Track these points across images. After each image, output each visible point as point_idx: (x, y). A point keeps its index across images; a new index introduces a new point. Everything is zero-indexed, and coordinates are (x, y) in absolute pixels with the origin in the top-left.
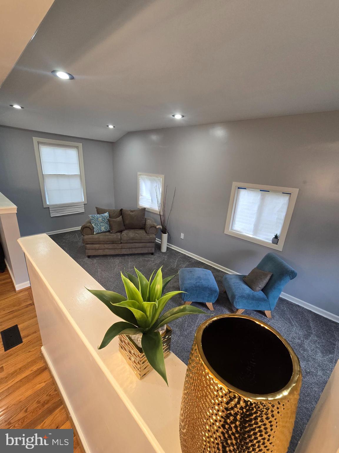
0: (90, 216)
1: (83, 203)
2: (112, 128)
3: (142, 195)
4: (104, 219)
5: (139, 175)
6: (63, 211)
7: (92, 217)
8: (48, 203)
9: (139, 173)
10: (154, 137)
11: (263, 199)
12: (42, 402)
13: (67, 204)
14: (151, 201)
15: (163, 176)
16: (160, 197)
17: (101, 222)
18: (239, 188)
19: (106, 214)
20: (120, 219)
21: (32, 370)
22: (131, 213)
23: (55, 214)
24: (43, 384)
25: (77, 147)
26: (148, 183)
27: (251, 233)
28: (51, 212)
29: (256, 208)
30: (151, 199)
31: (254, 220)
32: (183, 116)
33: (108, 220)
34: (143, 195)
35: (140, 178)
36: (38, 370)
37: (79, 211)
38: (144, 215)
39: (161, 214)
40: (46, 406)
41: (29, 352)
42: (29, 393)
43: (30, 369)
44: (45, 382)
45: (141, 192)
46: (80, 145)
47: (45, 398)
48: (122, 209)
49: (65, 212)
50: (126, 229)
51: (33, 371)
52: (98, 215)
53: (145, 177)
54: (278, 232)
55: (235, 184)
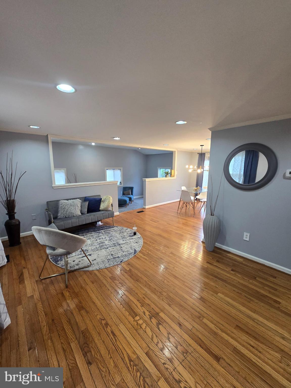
11: (114, 172)
18: (106, 170)
29: (113, 175)
54: (120, 181)
55: (106, 168)
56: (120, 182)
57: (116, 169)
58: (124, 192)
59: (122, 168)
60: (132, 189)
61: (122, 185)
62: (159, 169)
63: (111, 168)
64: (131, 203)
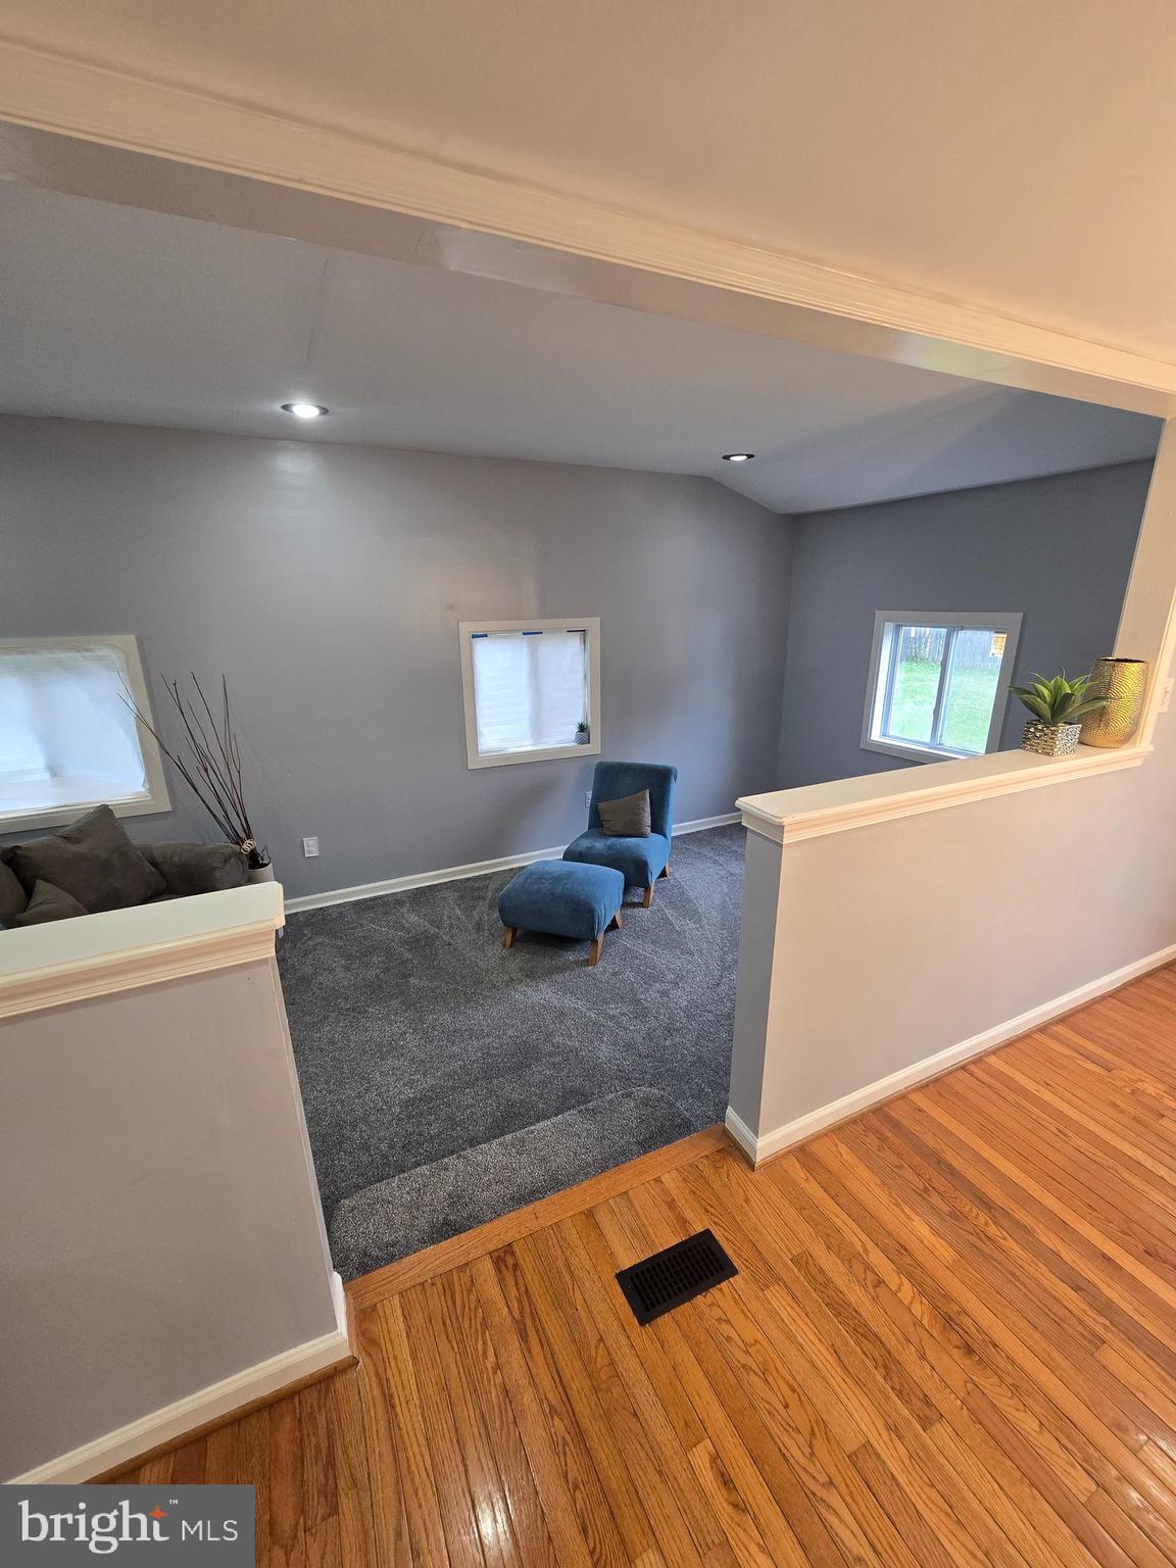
11: (533, 652)
12: (878, 1142)
18: (474, 637)
21: (807, 1180)
24: (843, 1148)
27: (529, 742)
29: (523, 678)
30: (38, 764)
31: (525, 708)
36: (804, 1166)
40: (888, 1134)
41: (747, 1201)
42: (862, 1171)
43: (804, 1184)
44: (836, 1145)
47: (872, 1141)
51: (808, 1175)
54: (580, 719)
55: (467, 628)
56: (582, 728)
57: (553, 630)
58: (601, 805)
59: (593, 624)
60: (658, 780)
61: (594, 748)
62: (889, 627)
63: (514, 623)
64: (647, 897)
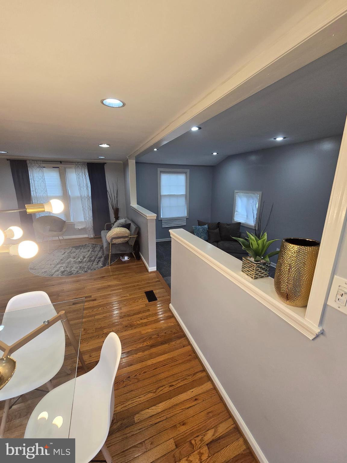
0: (193, 227)
1: (185, 217)
2: (216, 155)
3: (237, 211)
4: (204, 230)
5: (236, 193)
6: (171, 224)
7: (195, 228)
8: (161, 217)
9: (236, 191)
10: (253, 158)
12: (173, 332)
13: (174, 218)
14: (246, 217)
15: (261, 192)
16: (255, 212)
17: (202, 233)
19: (206, 226)
20: (217, 231)
22: (227, 226)
23: (165, 226)
24: (172, 324)
25: (186, 173)
26: (245, 200)
28: (163, 224)
30: (246, 214)
32: (285, 138)
33: (208, 231)
34: (239, 211)
35: (236, 196)
37: (183, 223)
38: (239, 229)
39: (256, 229)
40: (176, 335)
42: (165, 325)
45: (236, 209)
46: (188, 171)
47: (175, 330)
48: (219, 223)
49: (172, 224)
50: (222, 240)
52: (200, 227)
53: (242, 194)
